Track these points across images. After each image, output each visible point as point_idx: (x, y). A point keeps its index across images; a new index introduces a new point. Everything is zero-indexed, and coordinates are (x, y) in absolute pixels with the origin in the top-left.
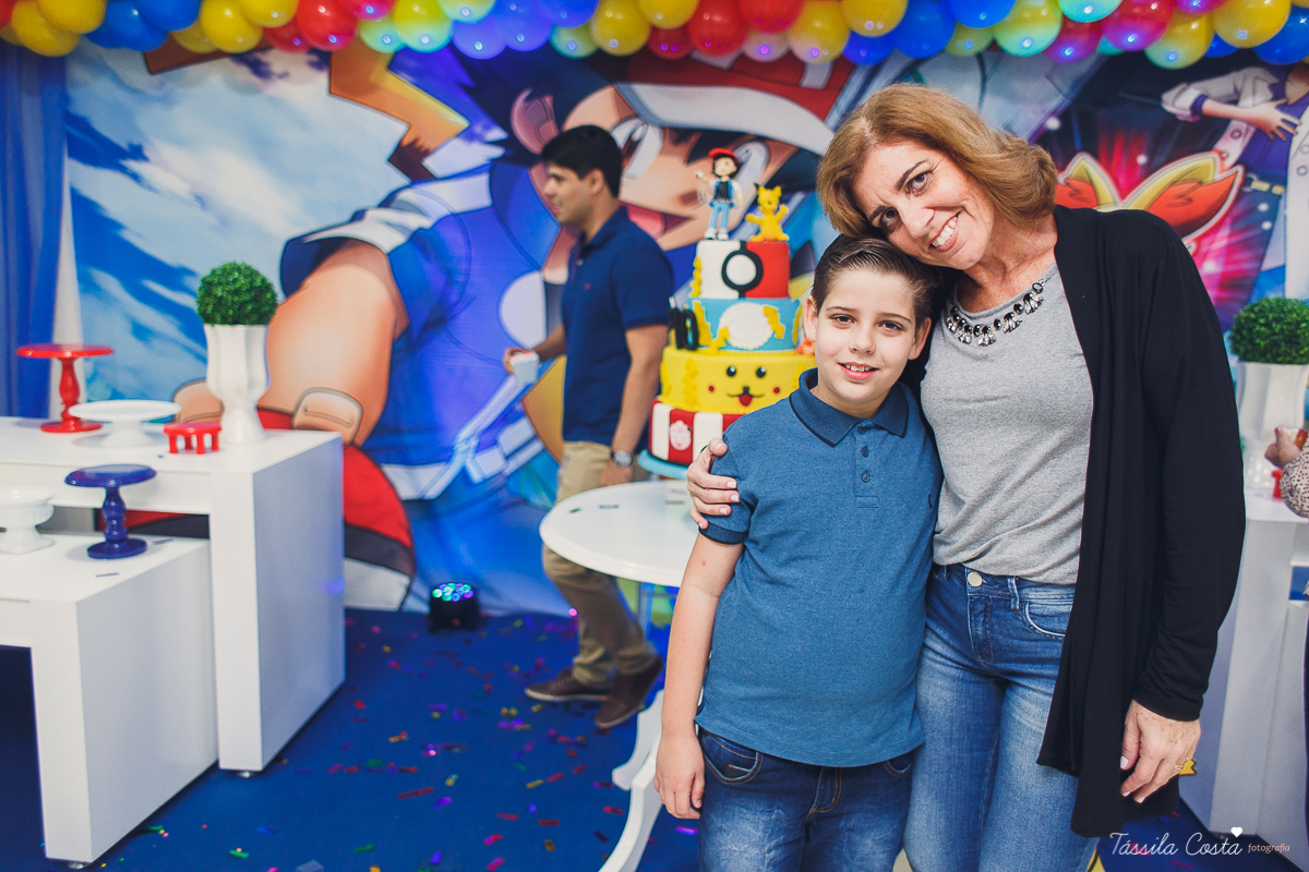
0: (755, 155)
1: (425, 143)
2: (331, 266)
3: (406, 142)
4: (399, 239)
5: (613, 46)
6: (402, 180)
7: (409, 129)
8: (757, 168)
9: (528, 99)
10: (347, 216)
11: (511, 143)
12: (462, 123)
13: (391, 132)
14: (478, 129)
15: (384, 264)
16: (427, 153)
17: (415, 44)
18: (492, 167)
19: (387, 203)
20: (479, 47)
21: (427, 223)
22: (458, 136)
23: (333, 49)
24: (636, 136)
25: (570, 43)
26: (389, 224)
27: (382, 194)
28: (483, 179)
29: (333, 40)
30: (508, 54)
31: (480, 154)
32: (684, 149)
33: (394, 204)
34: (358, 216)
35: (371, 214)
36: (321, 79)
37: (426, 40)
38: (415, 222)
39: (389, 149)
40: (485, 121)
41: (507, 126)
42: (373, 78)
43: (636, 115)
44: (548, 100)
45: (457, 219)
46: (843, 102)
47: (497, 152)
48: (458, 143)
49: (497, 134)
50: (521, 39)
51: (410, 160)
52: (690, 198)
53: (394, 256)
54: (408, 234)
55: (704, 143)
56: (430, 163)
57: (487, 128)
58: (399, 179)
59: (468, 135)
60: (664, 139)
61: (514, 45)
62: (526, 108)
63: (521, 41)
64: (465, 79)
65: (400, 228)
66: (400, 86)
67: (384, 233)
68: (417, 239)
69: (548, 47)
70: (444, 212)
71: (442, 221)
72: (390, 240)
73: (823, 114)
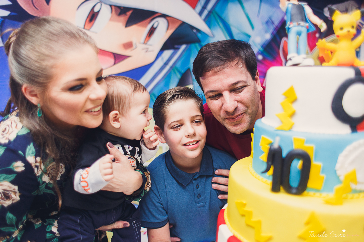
0: (161, 24)
8: (163, 31)
24: (96, 10)
52: (129, 45)
55: (135, 16)
60: (112, 11)
73: (194, 6)
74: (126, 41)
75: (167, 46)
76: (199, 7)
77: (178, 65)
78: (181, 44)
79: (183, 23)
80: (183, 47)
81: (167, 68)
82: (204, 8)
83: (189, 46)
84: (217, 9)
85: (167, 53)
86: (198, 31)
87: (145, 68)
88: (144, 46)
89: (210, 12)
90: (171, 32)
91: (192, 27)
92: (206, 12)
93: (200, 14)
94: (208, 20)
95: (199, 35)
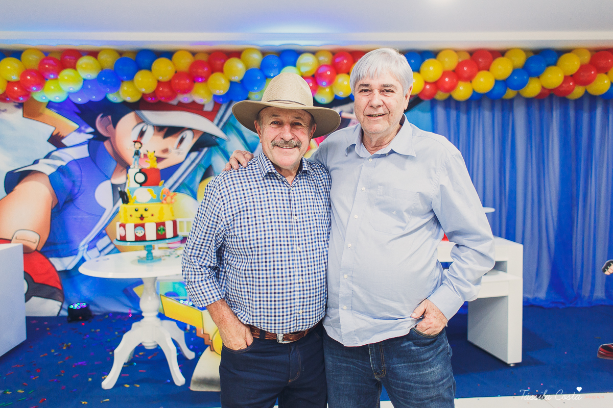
0: (188, 135)
1: (62, 133)
2: (26, 181)
3: (54, 134)
4: (53, 170)
5: (129, 99)
6: (54, 148)
7: (56, 128)
8: (190, 140)
9: (102, 117)
10: (32, 162)
11: (96, 133)
12: (77, 126)
13: (49, 130)
14: (83, 128)
15: (48, 180)
16: (63, 138)
17: (53, 100)
18: (89, 142)
19: (48, 156)
20: (80, 100)
21: (64, 164)
22: (75, 131)
23: (22, 102)
24: (144, 129)
25: (113, 97)
26: (49, 165)
27: (46, 154)
28: (86, 146)
29: (21, 99)
30: (90, 102)
31: (84, 137)
32: (162, 133)
33: (50, 157)
34: (36, 162)
35: (40, 161)
36: (20, 112)
37: (58, 98)
38: (59, 163)
39: (48, 137)
40: (86, 125)
41: (94, 127)
42: (41, 111)
43: (143, 122)
44: (110, 117)
45: (76, 161)
46: (219, 115)
47: (91, 136)
48: (75, 133)
49: (90, 130)
50: (94, 97)
51: (56, 141)
52: (166, 151)
53: (51, 177)
54: (57, 168)
55: (170, 131)
56: (64, 141)
57: (86, 128)
58: (52, 148)
59: (79, 131)
60: (154, 130)
61: (92, 100)
62: (101, 120)
63: (94, 98)
64: (77, 111)
65: (54, 166)
66: (51, 114)
67: (47, 168)
68: (60, 170)
69: (106, 99)
70: (71, 159)
71: (70, 163)
72: (49, 170)
73: (212, 120)
74: (164, 147)
75: (193, 150)
76: (216, 121)
77: (203, 162)
78: (204, 147)
79: (205, 133)
80: (205, 149)
81: (194, 165)
82: (220, 120)
83: (210, 148)
84: (231, 120)
85: (194, 155)
86: (217, 137)
87: (178, 166)
88: (177, 151)
89: (225, 124)
90: (195, 140)
91: (212, 135)
92: (222, 124)
93: (218, 125)
94: (224, 129)
95: (218, 140)
